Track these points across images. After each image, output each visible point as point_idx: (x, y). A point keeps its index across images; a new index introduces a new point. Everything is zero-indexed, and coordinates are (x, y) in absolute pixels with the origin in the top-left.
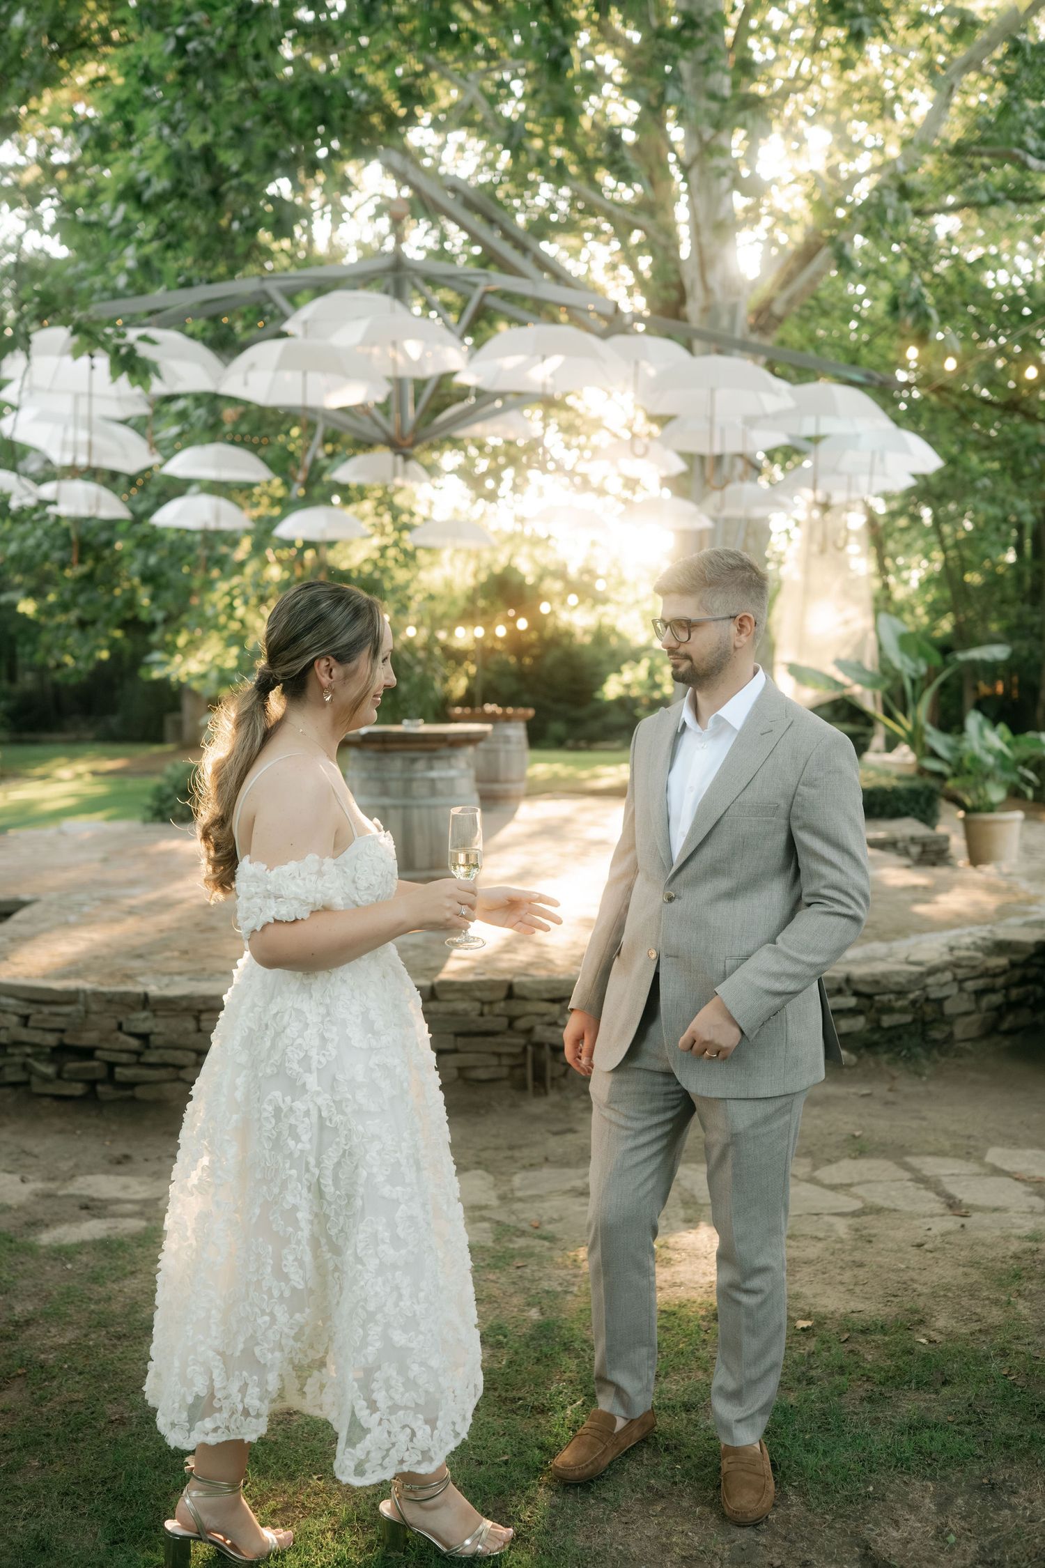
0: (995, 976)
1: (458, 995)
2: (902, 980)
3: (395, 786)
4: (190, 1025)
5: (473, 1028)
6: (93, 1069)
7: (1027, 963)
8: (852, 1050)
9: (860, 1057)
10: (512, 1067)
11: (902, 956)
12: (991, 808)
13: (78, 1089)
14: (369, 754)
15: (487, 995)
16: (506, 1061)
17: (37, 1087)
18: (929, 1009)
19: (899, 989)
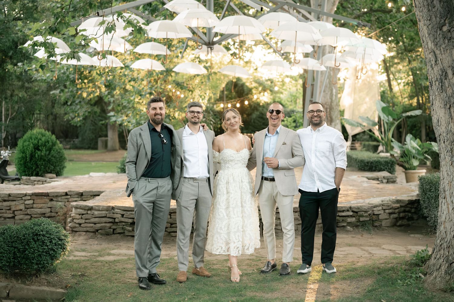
0: (395, 209)
2: (366, 208)
7: (406, 206)
11: (367, 202)
12: (414, 168)
18: (374, 217)
19: (365, 210)
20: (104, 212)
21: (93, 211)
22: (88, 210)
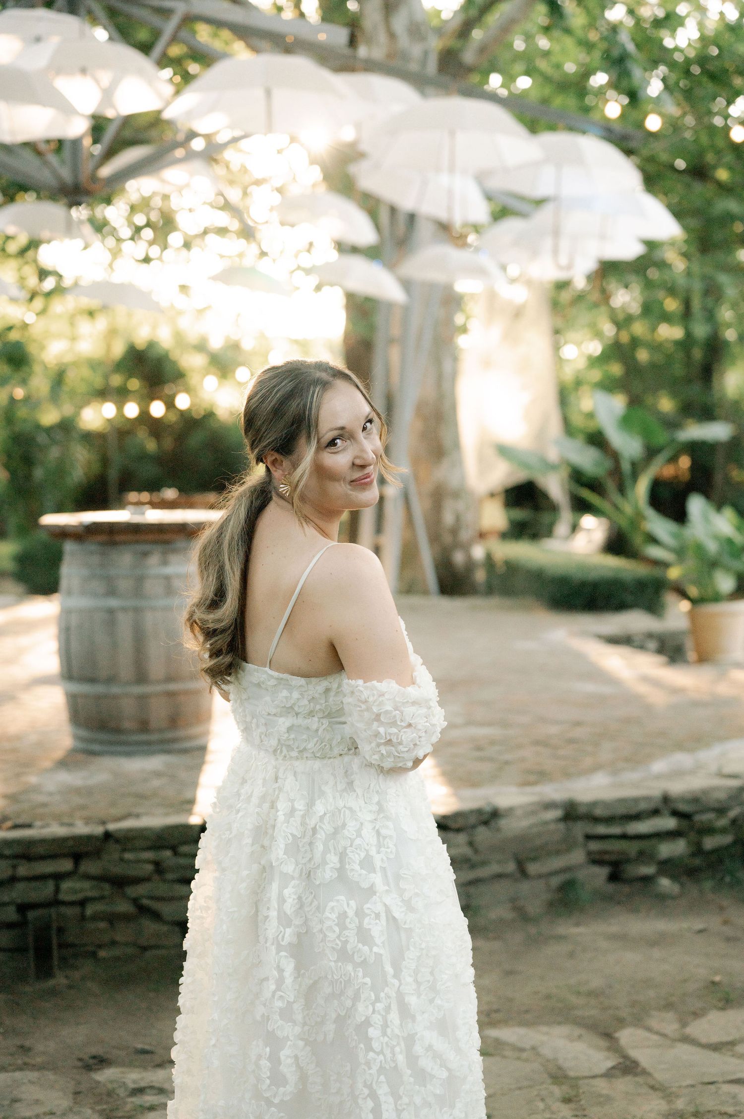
2: (722, 796)
3: (124, 585)
8: (674, 877)
9: (682, 885)
11: (713, 768)
12: (717, 598)
14: (93, 547)
19: (718, 806)
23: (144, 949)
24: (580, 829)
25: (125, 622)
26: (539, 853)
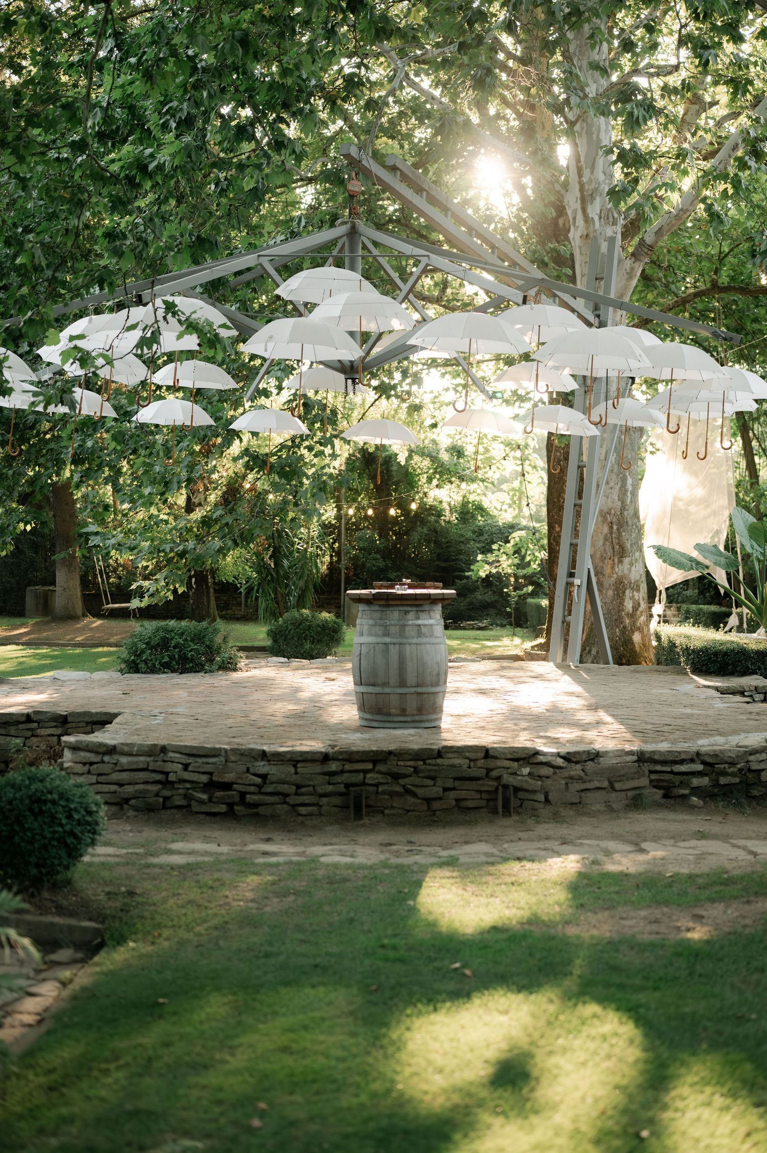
1: (456, 755)
2: (732, 756)
3: (393, 630)
4: (292, 770)
5: (464, 774)
6: (233, 796)
8: (699, 797)
9: (705, 802)
10: (488, 800)
11: (734, 743)
13: (223, 808)
14: (376, 608)
15: (472, 755)
16: (485, 796)
17: (195, 807)
18: (750, 776)
19: (730, 760)
20: (142, 759)
21: (116, 757)
22: (104, 754)
23: (408, 811)
24: (646, 767)
25: (394, 650)
26: (623, 777)
